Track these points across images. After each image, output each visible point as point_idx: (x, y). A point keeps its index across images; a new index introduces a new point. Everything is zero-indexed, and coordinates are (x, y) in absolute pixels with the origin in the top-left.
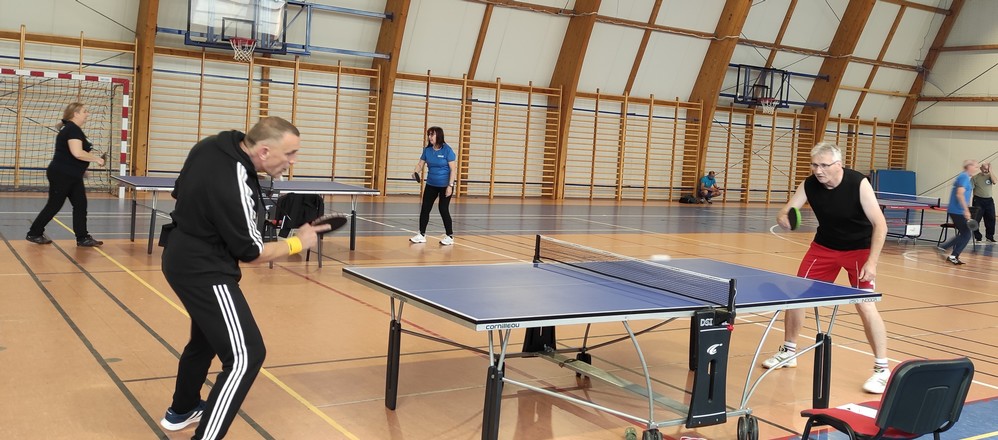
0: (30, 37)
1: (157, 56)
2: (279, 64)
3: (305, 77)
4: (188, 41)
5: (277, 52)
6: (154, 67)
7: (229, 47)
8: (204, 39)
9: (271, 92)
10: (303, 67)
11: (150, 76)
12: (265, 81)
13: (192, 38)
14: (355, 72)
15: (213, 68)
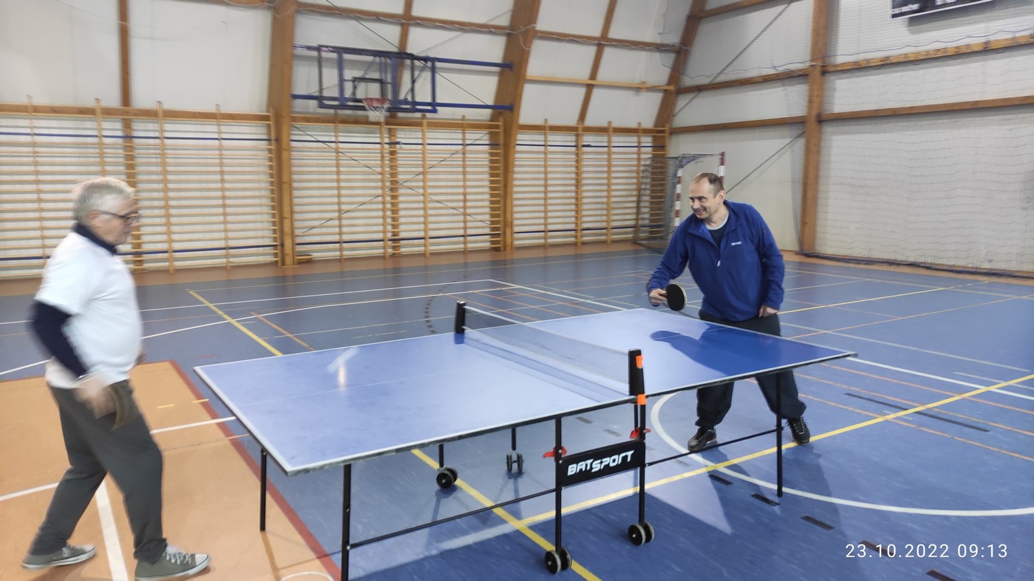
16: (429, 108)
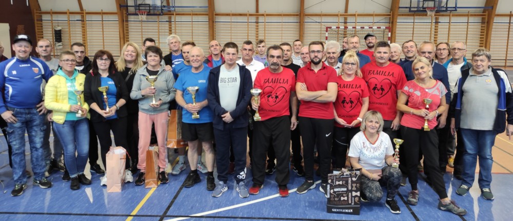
0: (359, 15)
1: (399, 17)
2: (443, 15)
3: (454, 19)
4: (410, 11)
5: (444, 11)
6: (398, 21)
7: (426, 11)
8: (416, 9)
9: (439, 27)
10: (453, 15)
11: (396, 24)
12: (437, 23)
13: (412, 9)
14: (475, 15)
15: (418, 19)
16: (454, 9)
